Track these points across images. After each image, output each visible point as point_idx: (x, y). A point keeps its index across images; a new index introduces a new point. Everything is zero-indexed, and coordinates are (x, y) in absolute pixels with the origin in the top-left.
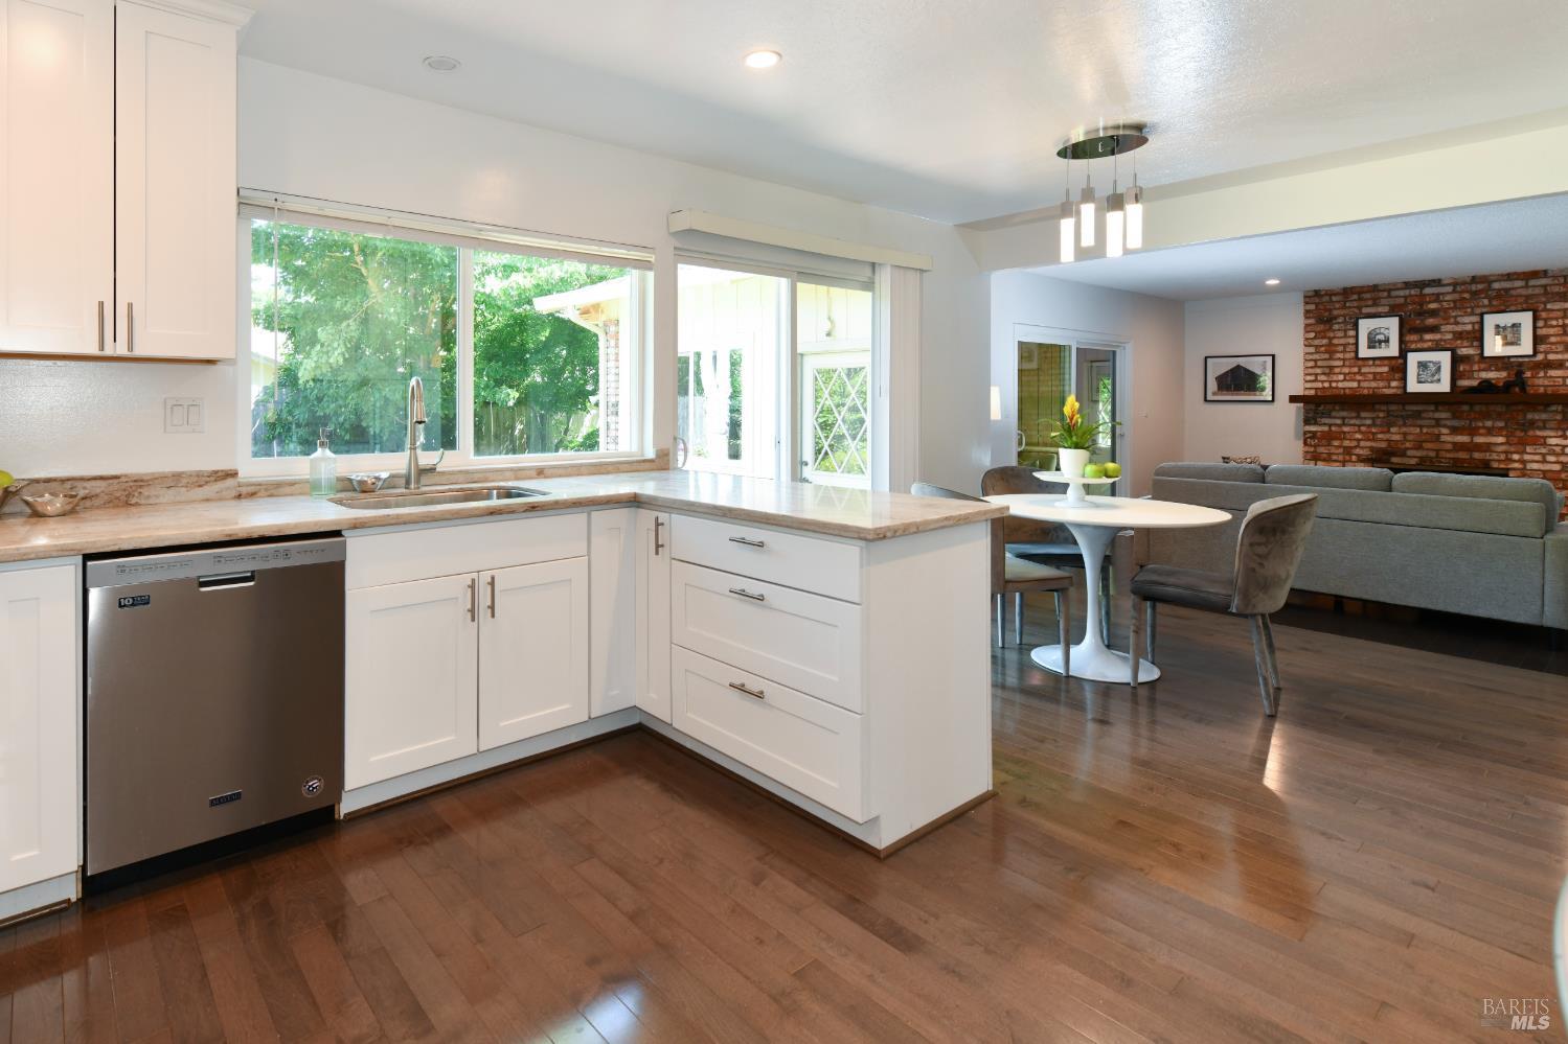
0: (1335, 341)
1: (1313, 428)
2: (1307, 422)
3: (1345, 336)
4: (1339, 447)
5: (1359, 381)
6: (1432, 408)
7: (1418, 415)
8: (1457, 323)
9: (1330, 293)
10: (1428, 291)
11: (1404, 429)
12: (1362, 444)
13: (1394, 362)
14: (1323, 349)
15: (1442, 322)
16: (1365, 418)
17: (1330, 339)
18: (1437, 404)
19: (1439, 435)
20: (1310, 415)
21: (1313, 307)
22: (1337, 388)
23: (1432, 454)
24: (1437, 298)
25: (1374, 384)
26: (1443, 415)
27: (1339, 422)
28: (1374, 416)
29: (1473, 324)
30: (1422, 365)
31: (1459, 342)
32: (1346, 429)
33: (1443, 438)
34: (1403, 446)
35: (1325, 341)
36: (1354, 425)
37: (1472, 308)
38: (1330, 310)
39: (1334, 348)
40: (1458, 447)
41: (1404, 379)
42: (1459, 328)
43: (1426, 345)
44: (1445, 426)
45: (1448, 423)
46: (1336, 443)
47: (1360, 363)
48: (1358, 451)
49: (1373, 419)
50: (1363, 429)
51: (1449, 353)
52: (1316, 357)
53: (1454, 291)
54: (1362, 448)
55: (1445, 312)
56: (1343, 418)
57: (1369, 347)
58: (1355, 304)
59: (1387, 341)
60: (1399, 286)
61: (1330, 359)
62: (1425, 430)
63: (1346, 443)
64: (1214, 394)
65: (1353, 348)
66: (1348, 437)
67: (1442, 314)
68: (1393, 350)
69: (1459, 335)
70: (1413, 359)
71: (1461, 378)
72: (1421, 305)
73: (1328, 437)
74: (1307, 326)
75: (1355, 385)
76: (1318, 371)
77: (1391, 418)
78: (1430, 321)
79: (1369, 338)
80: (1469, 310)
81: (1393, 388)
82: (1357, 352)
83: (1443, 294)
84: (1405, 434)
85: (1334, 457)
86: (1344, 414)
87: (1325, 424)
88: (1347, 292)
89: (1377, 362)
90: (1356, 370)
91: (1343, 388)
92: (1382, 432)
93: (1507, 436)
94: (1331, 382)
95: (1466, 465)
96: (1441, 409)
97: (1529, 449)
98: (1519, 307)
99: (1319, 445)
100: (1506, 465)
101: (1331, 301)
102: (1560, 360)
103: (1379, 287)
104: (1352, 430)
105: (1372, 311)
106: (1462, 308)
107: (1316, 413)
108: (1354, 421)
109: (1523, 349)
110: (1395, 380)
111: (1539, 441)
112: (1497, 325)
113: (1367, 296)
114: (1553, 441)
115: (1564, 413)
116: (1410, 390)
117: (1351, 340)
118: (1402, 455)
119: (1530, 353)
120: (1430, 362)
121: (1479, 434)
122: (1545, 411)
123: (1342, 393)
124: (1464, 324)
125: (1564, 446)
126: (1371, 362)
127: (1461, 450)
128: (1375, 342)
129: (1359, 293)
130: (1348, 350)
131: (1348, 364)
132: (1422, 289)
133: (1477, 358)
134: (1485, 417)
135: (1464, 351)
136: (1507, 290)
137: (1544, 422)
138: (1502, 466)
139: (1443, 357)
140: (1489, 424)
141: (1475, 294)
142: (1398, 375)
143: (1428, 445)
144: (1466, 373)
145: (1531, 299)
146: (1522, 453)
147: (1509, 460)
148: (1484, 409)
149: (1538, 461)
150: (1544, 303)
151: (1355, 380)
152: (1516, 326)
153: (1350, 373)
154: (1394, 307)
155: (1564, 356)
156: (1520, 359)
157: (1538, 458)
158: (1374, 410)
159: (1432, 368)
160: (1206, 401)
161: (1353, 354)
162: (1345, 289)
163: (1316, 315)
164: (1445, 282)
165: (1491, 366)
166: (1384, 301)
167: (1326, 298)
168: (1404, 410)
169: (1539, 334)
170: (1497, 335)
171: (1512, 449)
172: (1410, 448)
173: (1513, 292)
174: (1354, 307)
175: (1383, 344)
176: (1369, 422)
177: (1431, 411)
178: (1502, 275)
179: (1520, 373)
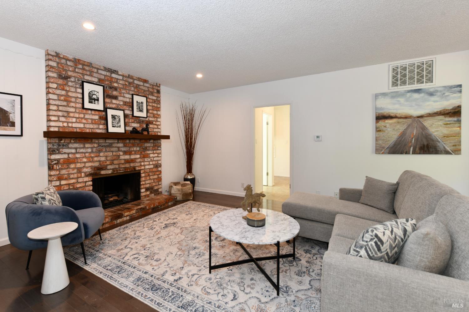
0: (70, 94)
1: (58, 157)
3: (76, 92)
4: (73, 169)
5: (84, 124)
6: (116, 141)
7: (110, 146)
8: (124, 97)
9: (67, 59)
10: (114, 75)
11: (106, 153)
12: (87, 165)
13: (101, 113)
14: (62, 98)
15: (119, 95)
16: (88, 148)
17: (67, 91)
18: (118, 139)
19: (119, 156)
21: (52, 63)
22: (72, 127)
23: (117, 166)
24: (117, 81)
25: (91, 126)
26: (121, 145)
27: (73, 151)
28: (92, 146)
29: (130, 99)
31: (125, 107)
32: (78, 156)
33: (122, 157)
34: (106, 164)
35: (63, 93)
38: (66, 71)
39: (69, 99)
40: (127, 161)
41: (106, 124)
42: (125, 100)
43: (114, 106)
44: (121, 151)
45: (123, 149)
46: (72, 166)
47: (84, 111)
48: (85, 170)
49: (92, 148)
50: (87, 155)
51: (122, 112)
52: (56, 103)
54: (87, 167)
55: (120, 90)
56: (76, 149)
57: (90, 102)
58: (81, 71)
59: (98, 100)
60: (102, 68)
61: (68, 106)
62: (114, 154)
63: (79, 165)
65: (81, 100)
66: (79, 161)
67: (118, 90)
68: (100, 107)
69: (125, 103)
70: (110, 112)
71: (127, 126)
72: (111, 83)
73: (68, 162)
74: (52, 77)
75: (82, 126)
76: (60, 114)
77: (100, 147)
78: (115, 93)
79: (89, 96)
80: (128, 91)
81: (102, 129)
82: (83, 104)
83: (119, 79)
84: (106, 157)
85: (72, 176)
86: (76, 145)
87: (65, 153)
88: (76, 61)
89: (93, 112)
90: (82, 116)
91: (76, 128)
92: (96, 156)
93: (140, 154)
94: (68, 123)
95: (129, 170)
96: (119, 142)
97: (146, 160)
98: (142, 94)
99: (62, 169)
100: (140, 168)
101: (67, 64)
102: (152, 121)
103: (93, 65)
104: (81, 156)
105: (90, 79)
106: (125, 89)
107: (59, 145)
108: (82, 150)
109: (144, 114)
110: (101, 124)
111: (147, 156)
112: (137, 101)
113: (87, 68)
114: (151, 155)
115: (154, 143)
116: (110, 131)
117: (80, 96)
118: (106, 169)
119: (146, 117)
120: (116, 115)
121: (132, 154)
122: (149, 143)
123: (75, 131)
124: (126, 98)
125: (154, 157)
126: (90, 112)
127: (127, 163)
128: (92, 100)
129: (83, 65)
130: (77, 101)
131: (77, 111)
132: (111, 74)
133: (131, 116)
134: (134, 145)
135: (128, 112)
136: (139, 85)
137: (149, 147)
138: (139, 169)
139: (120, 114)
140: (135, 149)
141: (130, 83)
142: (103, 122)
143: (115, 162)
144: (128, 123)
145: (145, 92)
146: (144, 161)
147: (141, 165)
148: (133, 142)
149: (148, 165)
150: (148, 95)
151: (82, 123)
152: (142, 103)
153: (79, 118)
154: (100, 80)
155: (153, 119)
156: (143, 119)
157: (148, 163)
158: (92, 143)
159: (117, 120)
161: (81, 105)
162: (75, 59)
163: (57, 71)
164: (120, 73)
165: (135, 121)
166: (95, 75)
167: (63, 61)
168: (106, 142)
169: (147, 108)
170: (137, 105)
171: (142, 160)
172: (109, 165)
173: (140, 87)
174: (80, 73)
175: (96, 101)
176: (89, 150)
177: (116, 143)
178: (137, 78)
179: (147, 125)
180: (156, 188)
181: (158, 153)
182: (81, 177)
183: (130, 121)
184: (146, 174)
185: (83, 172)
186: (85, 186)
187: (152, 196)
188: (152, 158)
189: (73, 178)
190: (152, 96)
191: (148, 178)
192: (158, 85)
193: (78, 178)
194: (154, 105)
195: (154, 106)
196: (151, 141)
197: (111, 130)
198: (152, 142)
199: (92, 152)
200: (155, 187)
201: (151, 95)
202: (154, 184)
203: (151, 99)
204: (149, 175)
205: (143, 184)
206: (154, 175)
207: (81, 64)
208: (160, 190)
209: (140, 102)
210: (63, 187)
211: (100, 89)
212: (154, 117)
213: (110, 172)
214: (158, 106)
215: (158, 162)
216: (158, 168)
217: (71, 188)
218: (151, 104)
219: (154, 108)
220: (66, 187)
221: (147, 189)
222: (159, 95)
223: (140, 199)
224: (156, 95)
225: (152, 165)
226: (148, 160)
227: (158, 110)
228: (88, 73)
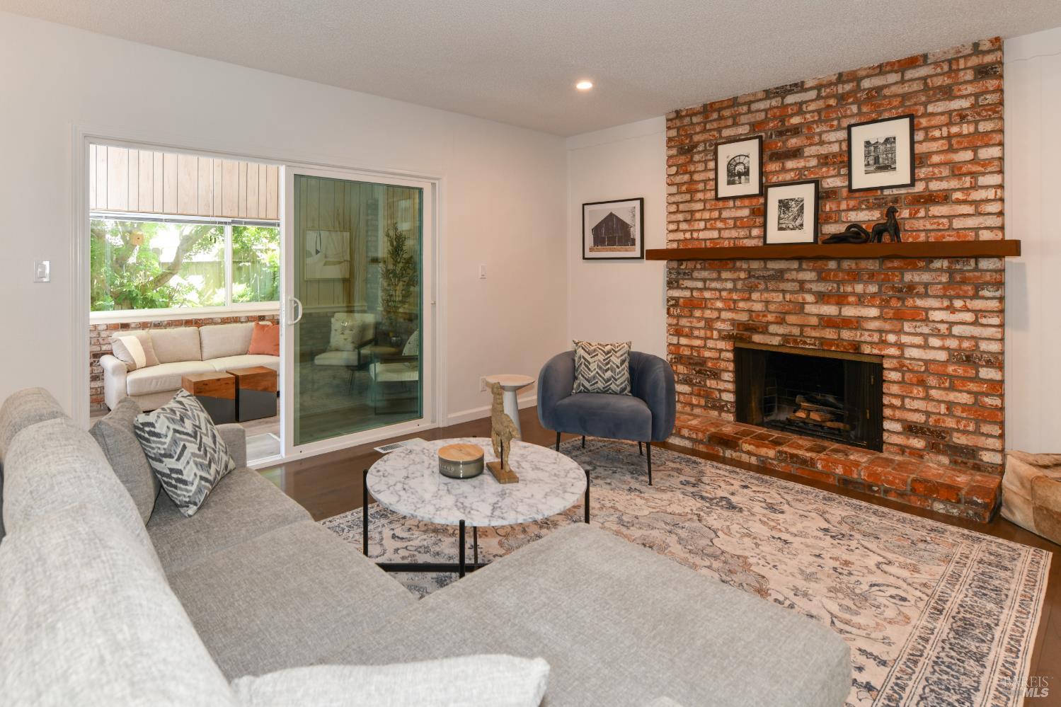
0: (697, 177)
1: (676, 293)
2: (671, 284)
3: (706, 170)
4: (699, 319)
5: (720, 230)
6: (795, 265)
7: (780, 276)
8: (822, 143)
9: (692, 114)
10: (790, 99)
11: (766, 295)
12: (725, 315)
13: (754, 201)
14: (684, 188)
15: (806, 142)
16: (726, 280)
17: (691, 173)
18: (800, 259)
19: (803, 304)
20: (673, 276)
21: (673, 133)
22: (698, 239)
23: (796, 331)
24: (800, 108)
25: (734, 234)
26: (809, 276)
27: (700, 285)
28: (735, 276)
29: (840, 142)
30: (784, 205)
31: (824, 169)
32: (707, 295)
33: (808, 309)
34: (764, 320)
35: (686, 178)
37: (839, 119)
38: (690, 136)
39: (694, 187)
40: (827, 322)
41: (764, 226)
42: (824, 150)
43: (789, 176)
44: (810, 291)
45: (821, 287)
46: (698, 313)
47: (721, 204)
48: (719, 325)
49: (734, 281)
50: (724, 294)
51: (812, 186)
52: (678, 198)
53: (819, 97)
54: (724, 321)
55: (809, 128)
56: (704, 280)
57: (730, 183)
58: (715, 125)
59: (747, 173)
60: (760, 96)
61: (691, 201)
62: (788, 297)
63: (708, 314)
64: (591, 250)
65: (712, 183)
66: (709, 306)
67: (805, 130)
68: (752, 187)
69: (825, 160)
70: (775, 195)
71: (827, 221)
72: (783, 121)
73: (692, 305)
74: (670, 157)
75: (715, 234)
76: (680, 217)
77: (753, 280)
78: (793, 142)
79: (729, 171)
80: (835, 123)
81: (754, 238)
82: (716, 190)
83: (806, 102)
84: (767, 302)
85: (696, 333)
86: (705, 274)
87: (687, 288)
88: (707, 109)
89: (738, 203)
90: (716, 214)
91: (705, 240)
92: (743, 300)
93: (881, 307)
94: (692, 231)
95: (833, 348)
96: (804, 266)
97: (907, 327)
98: (894, 113)
99: (681, 316)
100: (879, 350)
101: (692, 124)
102: (944, 190)
103: (740, 101)
104: (713, 296)
105: (733, 134)
106: (827, 120)
107: (679, 274)
108: (714, 285)
109: (897, 176)
110: (756, 227)
111: (920, 316)
112: (868, 143)
113: (727, 113)
115: (950, 272)
116: (769, 241)
117: (712, 175)
118: (765, 331)
119: (908, 181)
120: (792, 200)
121: (849, 304)
122: (927, 269)
123: (703, 246)
124: (830, 143)
125: (952, 324)
126: (731, 203)
127: (828, 327)
128: (735, 176)
129: (719, 110)
130: (708, 187)
131: (708, 206)
132: (783, 98)
133: (845, 192)
134: (855, 277)
135: (830, 183)
136: (879, 89)
137: (926, 285)
138: (876, 351)
139: (805, 192)
140: (859, 288)
141: (842, 98)
142: (759, 220)
143: (791, 319)
144: (833, 215)
145: (909, 99)
146: (900, 332)
147: (883, 342)
148: (853, 266)
149: (919, 347)
150: (925, 105)
151: (715, 229)
152: (890, 141)
153: (710, 219)
154: (754, 126)
155: (954, 184)
156: (895, 191)
157: (918, 340)
158: (734, 269)
159: (795, 209)
160: (584, 258)
161: (713, 193)
162: (705, 106)
163: (678, 143)
164: (808, 85)
165: (861, 203)
166: (744, 119)
167: (687, 120)
168: (766, 268)
169: (916, 152)
170: (867, 155)
171: (887, 326)
172: (772, 323)
173: (886, 92)
174: (714, 130)
175: (743, 177)
176: (729, 285)
177: (795, 269)
178: (873, 68)
179: (891, 212)
180: (960, 440)
181: (981, 311)
182: (711, 338)
183: (844, 206)
184: (908, 376)
185: (716, 329)
186: (719, 358)
187: (939, 464)
188: (943, 328)
189: (697, 337)
190: (947, 102)
191: (918, 391)
192: (987, 47)
193: (706, 339)
194: (955, 130)
195: (959, 135)
196: (937, 264)
197: (775, 236)
198: (941, 270)
199: (734, 289)
200: (955, 434)
201: (939, 100)
202: (951, 423)
203: (942, 114)
204: (921, 383)
205: (892, 407)
206: (952, 388)
207: (715, 111)
208: (987, 457)
209: (882, 141)
210: (682, 348)
211: (752, 147)
212: (958, 175)
213: (776, 341)
214: (984, 127)
215: (977, 346)
216: (977, 367)
217: (695, 354)
218: (937, 133)
219: (954, 141)
220: (687, 352)
221: (911, 429)
222: (991, 84)
223: (881, 451)
224: (970, 89)
225: (940, 352)
226: (919, 330)
227: (979, 144)
228: (730, 122)
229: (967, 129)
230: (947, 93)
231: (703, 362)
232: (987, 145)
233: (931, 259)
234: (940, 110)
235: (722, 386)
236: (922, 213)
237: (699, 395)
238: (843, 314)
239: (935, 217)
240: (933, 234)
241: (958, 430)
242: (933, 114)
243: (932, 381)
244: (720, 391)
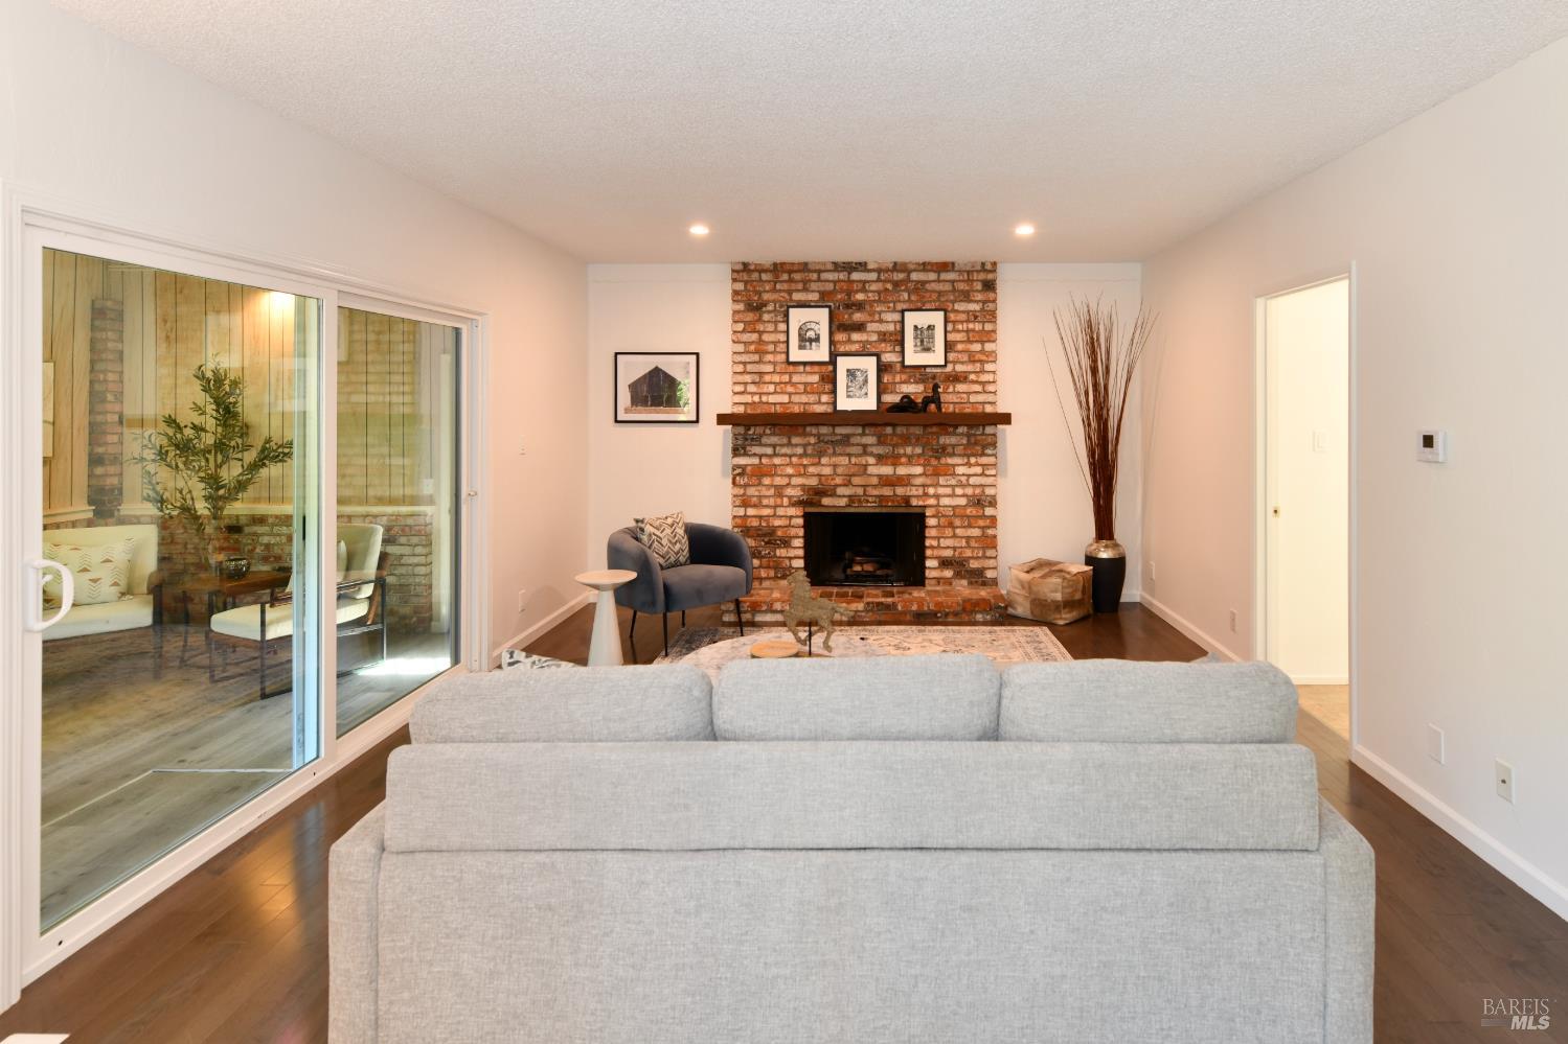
0: (766, 337)
1: (742, 461)
2: (737, 451)
3: (776, 331)
4: (769, 487)
5: (790, 394)
6: (859, 430)
7: (846, 440)
8: (881, 321)
9: (761, 270)
10: (855, 276)
11: (834, 459)
12: (795, 481)
13: (824, 368)
14: (752, 348)
15: (869, 318)
16: (796, 445)
17: (760, 333)
18: (865, 425)
19: (866, 466)
20: (739, 442)
21: (740, 286)
22: (767, 403)
23: (860, 491)
24: (863, 286)
25: (804, 399)
26: (870, 440)
27: (769, 451)
28: (805, 441)
29: (895, 323)
30: (851, 373)
31: (883, 345)
33: (872, 470)
34: (833, 483)
35: (754, 337)
36: (785, 455)
37: (894, 302)
38: (759, 293)
39: (763, 348)
40: (886, 481)
41: (834, 392)
42: (883, 328)
43: (854, 348)
44: (872, 454)
45: (877, 450)
46: (767, 481)
47: (791, 368)
48: (789, 492)
49: (805, 446)
50: (794, 459)
51: (875, 358)
52: (745, 358)
53: (879, 280)
54: (794, 487)
55: (872, 306)
56: (774, 446)
57: (801, 347)
58: (785, 286)
59: (817, 339)
60: (830, 267)
61: (760, 362)
62: (853, 460)
63: (778, 481)
64: (627, 411)
65: (783, 346)
66: (779, 472)
67: (867, 307)
68: (821, 353)
69: (884, 337)
70: (844, 364)
71: (886, 391)
72: (849, 295)
73: (759, 473)
74: (736, 312)
75: (785, 399)
76: (748, 378)
77: (821, 445)
78: (858, 317)
79: (800, 335)
80: (891, 305)
81: (824, 403)
82: (787, 353)
83: (868, 282)
84: (835, 466)
85: (765, 501)
86: (774, 440)
87: (755, 455)
88: (777, 268)
89: (808, 368)
90: (786, 378)
91: (775, 404)
92: (813, 465)
93: (924, 466)
94: (761, 394)
95: (890, 504)
96: (867, 432)
97: (942, 480)
98: (933, 305)
99: (750, 485)
100: (923, 501)
101: (761, 280)
102: (965, 372)
103: (810, 267)
104: (783, 462)
105: (803, 299)
106: (886, 302)
108: (784, 450)
109: (936, 357)
110: (826, 393)
111: (949, 471)
112: (916, 327)
113: (797, 276)
114: (960, 470)
115: (968, 436)
116: (840, 407)
117: (782, 337)
118: (833, 495)
119: (943, 363)
120: (858, 370)
121: (901, 464)
122: (954, 434)
123: (773, 411)
124: (887, 322)
125: (969, 476)
126: (801, 368)
127: (885, 485)
128: (806, 341)
129: (790, 272)
130: (778, 349)
131: (778, 369)
132: (849, 274)
133: (898, 366)
134: (906, 440)
135: (888, 358)
136: (924, 283)
137: (953, 446)
138: (921, 503)
139: (869, 364)
140: (909, 450)
141: (896, 284)
142: (828, 387)
143: (856, 480)
144: (890, 386)
145: (943, 296)
146: (937, 485)
147: (926, 495)
148: (905, 431)
149: (949, 496)
150: (953, 302)
151: (786, 393)
152: (931, 328)
153: (780, 383)
154: (824, 295)
155: (969, 368)
156: (934, 370)
157: (948, 491)
158: (805, 434)
159: (860, 378)
160: (616, 421)
161: (783, 356)
162: (775, 265)
163: (745, 298)
164: (870, 267)
165: (910, 377)
166: (814, 286)
167: (755, 276)
168: (834, 434)
169: (948, 339)
170: (915, 338)
171: (928, 481)
172: (840, 485)
173: (928, 286)
174: (784, 291)
175: (814, 344)
176: (800, 451)
177: (859, 434)
178: (918, 264)
179: (936, 387)
180: (974, 564)
181: (986, 465)
182: (782, 506)
183: (898, 379)
184: (942, 520)
185: (786, 496)
186: (789, 526)
187: (962, 586)
188: (964, 479)
189: (767, 506)
190: (966, 304)
191: (948, 532)
192: (988, 267)
193: (775, 507)
194: (971, 326)
195: (973, 330)
196: (960, 430)
197: (845, 404)
198: (962, 434)
200: (971, 561)
201: (961, 301)
202: (968, 553)
203: (963, 312)
204: (951, 525)
205: (932, 547)
206: (970, 526)
207: (785, 271)
208: (990, 574)
209: (925, 326)
210: (750, 519)
211: (822, 315)
212: (972, 361)
213: (843, 502)
214: (988, 327)
215: (983, 492)
216: (983, 507)
217: (764, 524)
218: (960, 327)
219: (971, 335)
220: (755, 523)
221: (945, 563)
222: (991, 295)
223: (924, 585)
224: (979, 297)
225: (962, 499)
226: (949, 483)
227: (985, 339)
228: (800, 286)
229: (978, 327)
230: (966, 297)
231: (772, 531)
232: (989, 341)
233: (956, 427)
234: (962, 309)
235: (792, 553)
236: (951, 390)
237: (768, 567)
238: (897, 473)
239: (959, 392)
240: (957, 406)
241: (972, 558)
242: (957, 311)
243: (957, 522)
244: (790, 558)
